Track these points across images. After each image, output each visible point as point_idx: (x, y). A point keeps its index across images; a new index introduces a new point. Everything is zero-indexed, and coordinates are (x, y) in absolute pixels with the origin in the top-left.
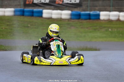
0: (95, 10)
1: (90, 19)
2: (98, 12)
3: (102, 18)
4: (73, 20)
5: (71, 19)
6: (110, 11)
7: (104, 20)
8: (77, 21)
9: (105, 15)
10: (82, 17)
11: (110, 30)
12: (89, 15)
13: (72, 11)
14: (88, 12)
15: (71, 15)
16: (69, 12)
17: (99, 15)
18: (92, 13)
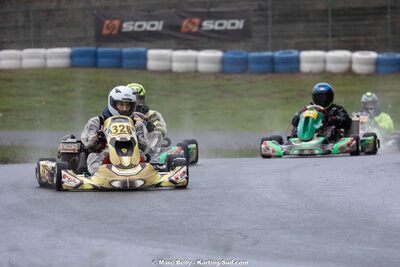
0: (286, 47)
1: (273, 71)
2: (295, 53)
3: (305, 67)
4: (227, 77)
5: (223, 72)
6: (327, 49)
7: (310, 73)
8: (239, 76)
9: (314, 60)
10: (252, 66)
12: (272, 60)
13: (224, 51)
14: (269, 54)
15: (223, 61)
16: (218, 54)
17: (297, 61)
18: (277, 54)
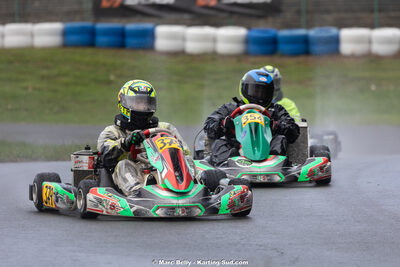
0: (323, 23)
1: (306, 52)
2: (333, 31)
3: (346, 48)
4: (252, 59)
5: (246, 54)
6: (372, 26)
7: (353, 56)
9: (358, 40)
10: (282, 47)
11: (373, 87)
12: (305, 40)
13: (249, 28)
14: (301, 32)
15: (247, 41)
16: (241, 32)
17: (336, 41)
18: (313, 33)
